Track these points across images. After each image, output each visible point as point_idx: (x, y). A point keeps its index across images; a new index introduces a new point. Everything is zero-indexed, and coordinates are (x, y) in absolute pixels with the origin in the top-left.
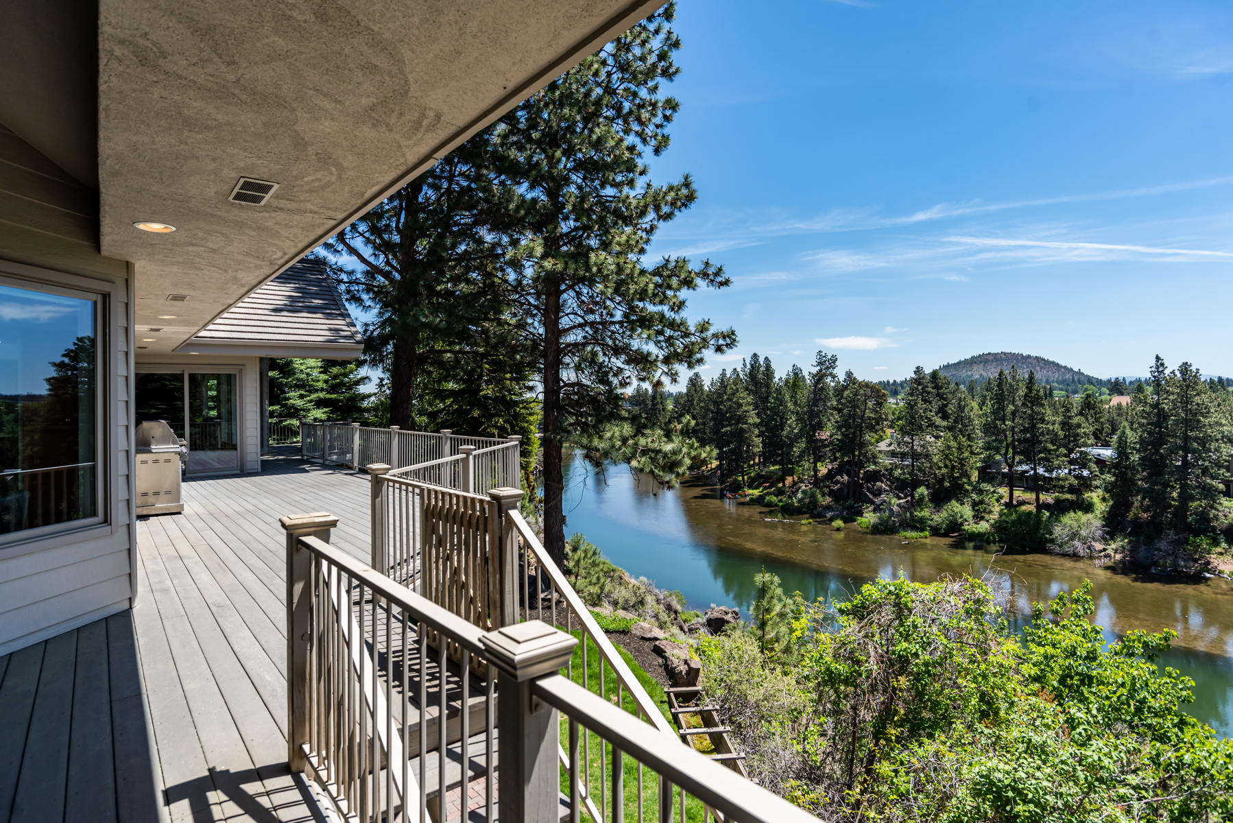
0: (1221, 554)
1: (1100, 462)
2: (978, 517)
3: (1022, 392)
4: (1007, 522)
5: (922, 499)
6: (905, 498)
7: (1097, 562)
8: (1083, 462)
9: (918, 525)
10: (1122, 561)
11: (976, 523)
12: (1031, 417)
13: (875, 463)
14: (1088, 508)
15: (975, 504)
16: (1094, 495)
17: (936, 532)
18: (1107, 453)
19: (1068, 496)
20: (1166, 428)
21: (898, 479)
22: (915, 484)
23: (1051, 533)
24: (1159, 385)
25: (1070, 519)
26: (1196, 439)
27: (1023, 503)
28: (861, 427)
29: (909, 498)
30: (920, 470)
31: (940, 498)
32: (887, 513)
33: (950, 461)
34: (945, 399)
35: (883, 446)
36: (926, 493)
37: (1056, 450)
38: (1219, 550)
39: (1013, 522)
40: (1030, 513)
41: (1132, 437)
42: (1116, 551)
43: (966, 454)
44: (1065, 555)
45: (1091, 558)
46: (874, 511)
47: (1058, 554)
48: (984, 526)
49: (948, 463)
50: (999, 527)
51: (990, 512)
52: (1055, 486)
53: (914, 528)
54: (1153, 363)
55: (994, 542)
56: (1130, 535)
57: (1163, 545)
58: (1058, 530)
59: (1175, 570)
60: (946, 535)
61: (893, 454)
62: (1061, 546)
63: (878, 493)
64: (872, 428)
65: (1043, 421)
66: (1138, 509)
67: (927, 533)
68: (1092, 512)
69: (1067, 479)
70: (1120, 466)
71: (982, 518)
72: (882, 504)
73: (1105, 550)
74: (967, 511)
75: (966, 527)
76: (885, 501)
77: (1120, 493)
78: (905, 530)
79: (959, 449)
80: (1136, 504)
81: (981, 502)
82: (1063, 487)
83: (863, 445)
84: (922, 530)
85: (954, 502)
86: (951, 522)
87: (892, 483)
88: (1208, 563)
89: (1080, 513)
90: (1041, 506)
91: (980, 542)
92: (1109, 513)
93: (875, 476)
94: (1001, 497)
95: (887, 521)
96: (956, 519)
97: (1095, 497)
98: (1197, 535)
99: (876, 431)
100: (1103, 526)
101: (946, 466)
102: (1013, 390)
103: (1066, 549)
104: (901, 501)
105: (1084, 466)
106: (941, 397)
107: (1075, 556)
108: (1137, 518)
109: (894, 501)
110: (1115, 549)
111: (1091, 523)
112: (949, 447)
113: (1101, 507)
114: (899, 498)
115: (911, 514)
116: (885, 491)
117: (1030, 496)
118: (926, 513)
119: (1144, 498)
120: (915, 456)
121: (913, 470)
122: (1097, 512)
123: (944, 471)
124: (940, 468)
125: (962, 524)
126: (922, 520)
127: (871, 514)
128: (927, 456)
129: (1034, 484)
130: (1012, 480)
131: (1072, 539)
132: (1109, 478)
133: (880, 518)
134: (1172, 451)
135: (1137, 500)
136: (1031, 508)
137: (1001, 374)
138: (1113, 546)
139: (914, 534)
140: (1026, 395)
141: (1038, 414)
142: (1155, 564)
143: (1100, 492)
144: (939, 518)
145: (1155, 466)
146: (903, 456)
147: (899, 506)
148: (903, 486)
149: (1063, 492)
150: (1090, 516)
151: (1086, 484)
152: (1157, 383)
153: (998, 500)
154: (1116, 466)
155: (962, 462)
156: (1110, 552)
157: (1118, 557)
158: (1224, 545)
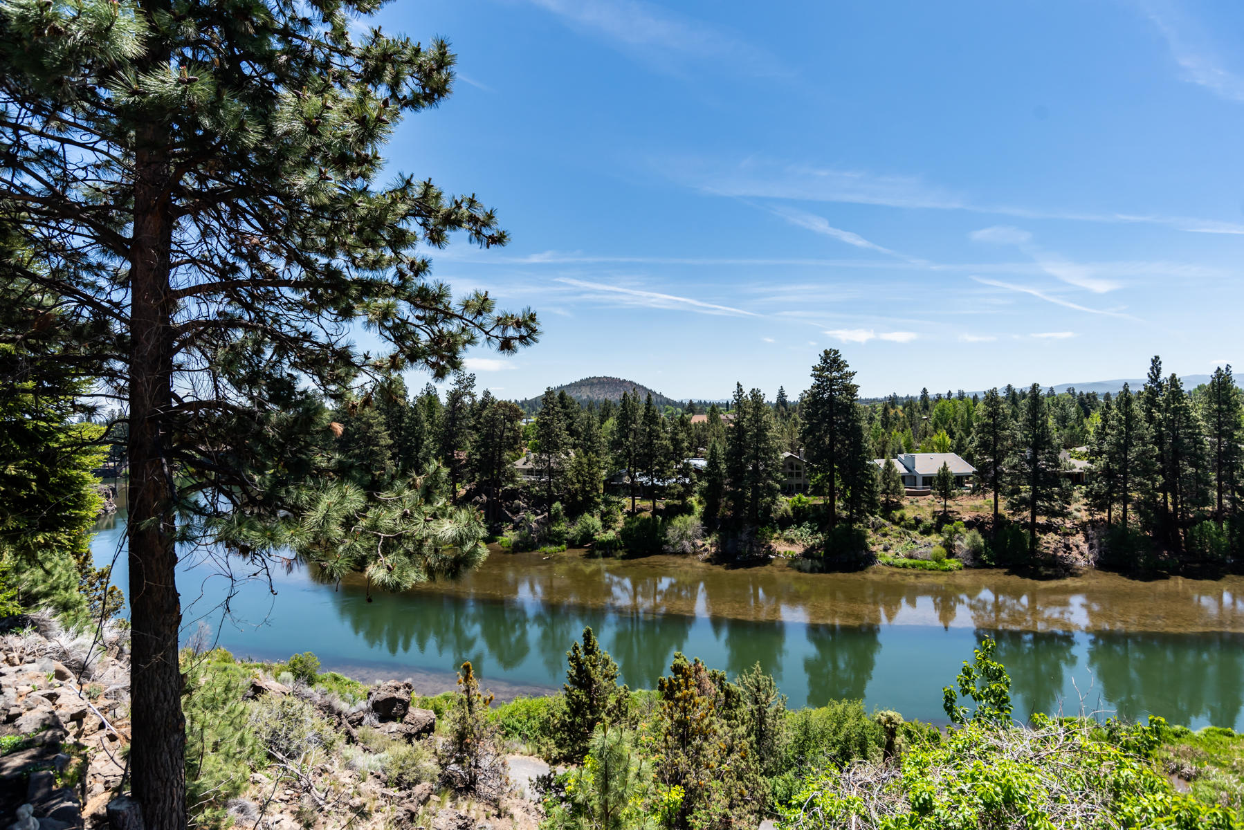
0: (777, 538)
1: (698, 471)
2: (606, 527)
3: (641, 412)
4: (631, 529)
5: (557, 514)
6: (542, 514)
7: (700, 556)
8: (685, 471)
9: (556, 539)
10: (716, 554)
11: (605, 532)
12: (650, 435)
13: (513, 482)
14: (689, 510)
15: (603, 516)
16: (693, 499)
17: (572, 544)
18: (701, 463)
19: (676, 502)
20: (744, 441)
21: (535, 496)
22: (551, 499)
23: (665, 536)
24: (740, 407)
25: (678, 522)
26: (763, 449)
27: (641, 510)
28: (500, 447)
29: (546, 514)
30: (557, 486)
31: (574, 512)
32: (526, 531)
33: (582, 476)
34: (571, 418)
35: (519, 464)
36: (561, 507)
37: (668, 463)
38: (776, 535)
39: (637, 528)
40: (649, 519)
41: (720, 450)
42: (711, 545)
43: (596, 469)
44: (675, 554)
45: (695, 553)
46: (514, 529)
47: (671, 553)
48: (611, 535)
49: (580, 478)
50: (623, 533)
51: (616, 521)
52: (667, 494)
53: (553, 543)
54: (735, 388)
55: (621, 548)
56: (720, 530)
57: (744, 537)
58: (672, 533)
59: (751, 556)
60: (580, 546)
61: (529, 472)
62: (673, 546)
63: (517, 511)
64: (511, 447)
65: (658, 437)
66: (725, 509)
67: (564, 546)
68: (693, 514)
69: (675, 487)
70: (711, 473)
71: (609, 527)
72: (521, 522)
73: (704, 545)
74: (596, 521)
75: (597, 537)
76: (523, 519)
77: (710, 498)
78: (544, 545)
79: (589, 465)
80: (723, 504)
81: (609, 513)
82: (673, 494)
83: (501, 464)
84: (560, 544)
85: (587, 515)
86: (585, 533)
87: (529, 500)
88: (770, 547)
89: (686, 516)
90: (656, 511)
91: (607, 549)
92: (705, 513)
93: (513, 494)
94: (624, 507)
95: (527, 538)
96: (588, 531)
97: (693, 500)
98: (763, 526)
99: (515, 450)
100: (703, 525)
101: (579, 482)
102: (635, 409)
103: (678, 548)
104: (539, 517)
105: (686, 476)
106: (567, 415)
107: (684, 554)
108: (724, 516)
109: (532, 517)
110: (709, 544)
111: (692, 522)
112: (580, 463)
113: (699, 509)
114: (537, 515)
115: (549, 529)
116: (523, 508)
117: (647, 504)
118: (562, 527)
119: (728, 500)
120: (551, 472)
121: (550, 487)
122: (697, 513)
123: (577, 486)
124: (573, 484)
125: (593, 535)
126: (559, 534)
127: (511, 532)
128: (562, 472)
129: (650, 493)
130: (635, 491)
131: (681, 539)
132: (704, 484)
133: (520, 536)
134: (747, 460)
135: (723, 501)
136: (647, 515)
137: (625, 395)
138: (709, 541)
139: (553, 548)
140: (645, 415)
141: (654, 431)
142: (740, 553)
143: (697, 496)
144: (574, 531)
145: (736, 473)
146: (540, 473)
147: (537, 522)
148: (538, 503)
149: (673, 499)
150: (692, 517)
151: (688, 490)
152: (739, 404)
153: (621, 510)
154: (708, 474)
155: (592, 476)
156: (707, 546)
157: (713, 550)
158: (779, 531)
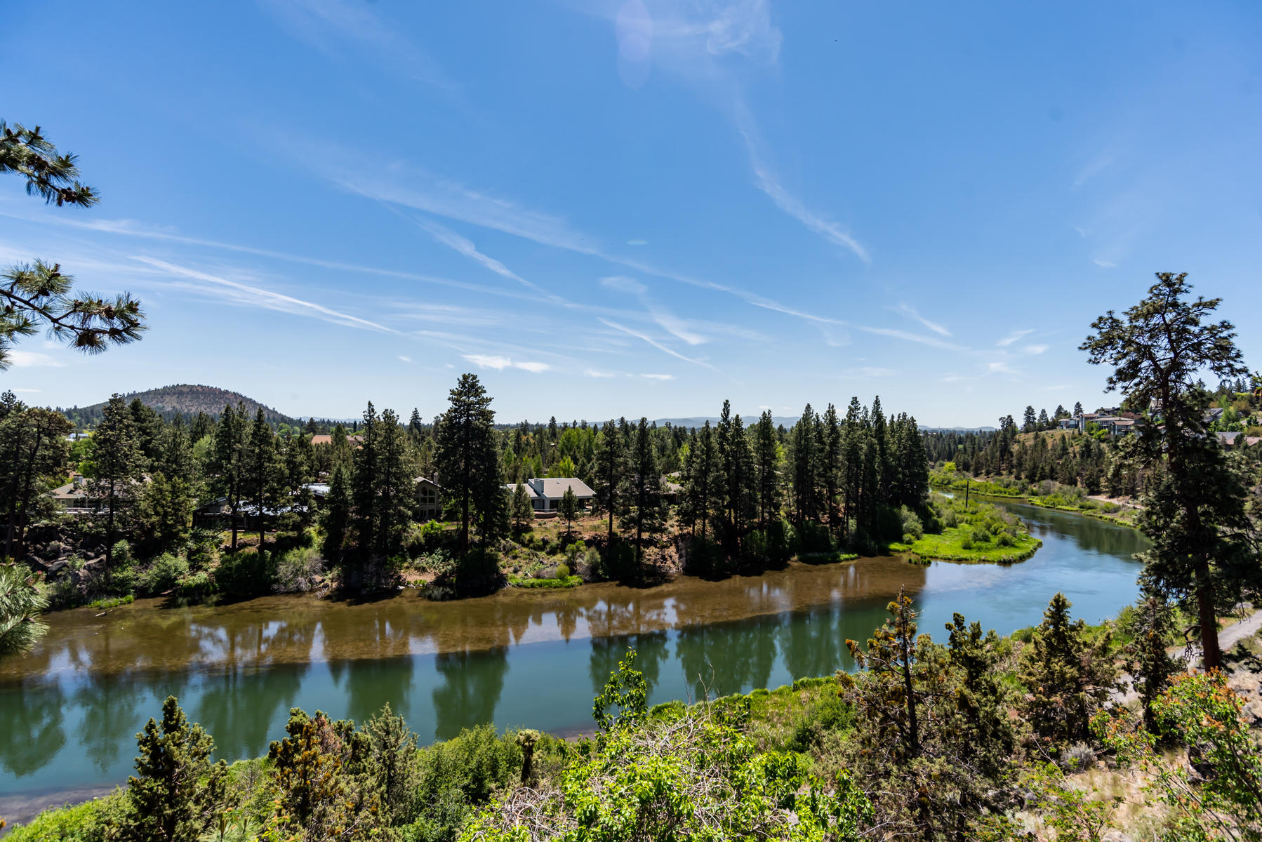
0: (408, 568)
1: (319, 498)
2: (194, 567)
3: (249, 430)
4: (230, 569)
5: (121, 555)
6: (97, 557)
7: (318, 593)
8: (304, 498)
9: (120, 588)
10: (338, 589)
11: (193, 574)
12: (260, 456)
13: (50, 517)
14: (307, 543)
15: (191, 555)
16: (312, 529)
17: (142, 593)
18: (323, 489)
19: (291, 534)
20: (375, 465)
21: (86, 534)
22: (113, 537)
23: (275, 573)
24: (370, 428)
25: (292, 557)
26: (395, 474)
27: (245, 545)
28: (29, 470)
29: (104, 557)
30: (121, 520)
31: (146, 550)
32: (69, 581)
33: (163, 506)
34: (148, 434)
35: (62, 492)
36: (127, 547)
37: (281, 489)
38: (406, 565)
39: (238, 567)
40: (254, 555)
41: (346, 474)
42: (332, 580)
43: (182, 498)
44: (288, 593)
45: (312, 591)
46: (47, 580)
47: (282, 593)
48: (202, 576)
49: (159, 509)
50: (220, 575)
51: (209, 560)
52: (279, 525)
53: (111, 593)
54: (366, 408)
55: (215, 592)
56: (344, 562)
57: (371, 568)
58: (283, 570)
59: (378, 588)
60: (156, 594)
61: (78, 503)
62: (285, 585)
63: (56, 554)
64: (48, 470)
65: (270, 459)
66: (350, 536)
67: (131, 597)
68: (311, 546)
69: (291, 517)
70: (336, 499)
71: (200, 568)
72: (60, 569)
73: (323, 581)
74: (182, 562)
75: (181, 581)
76: (65, 565)
77: (333, 527)
78: (98, 597)
79: (173, 492)
80: (348, 534)
81: (199, 551)
82: (287, 525)
83: (30, 493)
84: (124, 594)
85: (167, 555)
86: (163, 578)
87: (76, 540)
88: (400, 577)
89: (302, 549)
90: (264, 545)
91: (195, 595)
92: (325, 545)
93: (51, 533)
94: (221, 542)
95: (69, 590)
96: (169, 574)
97: (312, 531)
98: (392, 556)
99: (55, 474)
100: (323, 559)
101: (157, 514)
102: (240, 426)
103: (291, 586)
104: (91, 562)
105: (304, 503)
106: (143, 431)
107: (299, 592)
108: (348, 546)
109: (80, 563)
110: (330, 580)
111: (311, 554)
112: (160, 491)
113: (318, 540)
114: (87, 558)
115: (107, 576)
116: (65, 551)
117: (254, 537)
118: (129, 572)
119: (354, 529)
120: (114, 503)
121: (111, 521)
122: (316, 545)
123: (154, 519)
124: (148, 516)
125: (175, 579)
126: (124, 582)
127: (43, 585)
128: (132, 502)
129: (256, 524)
130: (236, 522)
131: (296, 575)
132: (326, 512)
133: (57, 589)
134: (378, 486)
135: (348, 531)
136: (252, 550)
137: (228, 409)
138: (330, 576)
139: (113, 601)
140: (254, 434)
141: (266, 452)
142: (365, 586)
143: (317, 526)
144: (147, 576)
145: (364, 499)
146: (96, 504)
147: (89, 568)
148: (88, 543)
149: (287, 530)
150: (310, 550)
151: (306, 520)
152: (370, 424)
153: (217, 546)
154: (331, 501)
155: (177, 507)
156: (328, 582)
157: (335, 585)
158: (410, 560)
